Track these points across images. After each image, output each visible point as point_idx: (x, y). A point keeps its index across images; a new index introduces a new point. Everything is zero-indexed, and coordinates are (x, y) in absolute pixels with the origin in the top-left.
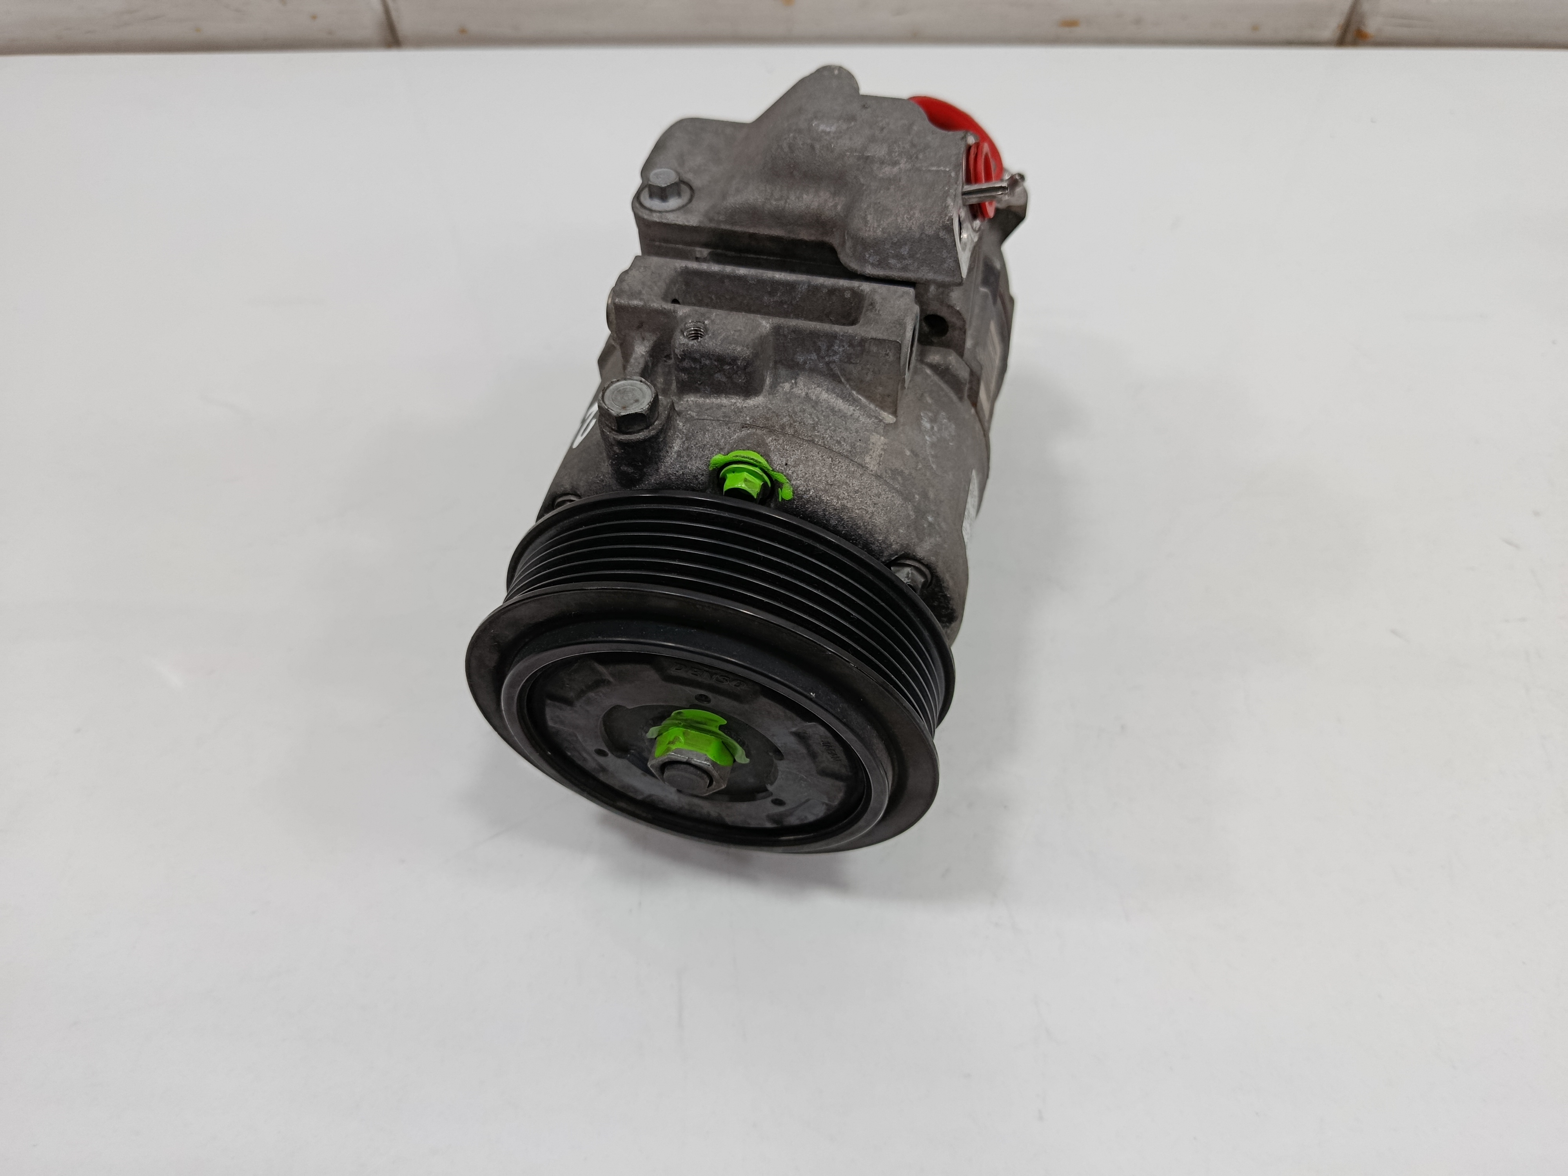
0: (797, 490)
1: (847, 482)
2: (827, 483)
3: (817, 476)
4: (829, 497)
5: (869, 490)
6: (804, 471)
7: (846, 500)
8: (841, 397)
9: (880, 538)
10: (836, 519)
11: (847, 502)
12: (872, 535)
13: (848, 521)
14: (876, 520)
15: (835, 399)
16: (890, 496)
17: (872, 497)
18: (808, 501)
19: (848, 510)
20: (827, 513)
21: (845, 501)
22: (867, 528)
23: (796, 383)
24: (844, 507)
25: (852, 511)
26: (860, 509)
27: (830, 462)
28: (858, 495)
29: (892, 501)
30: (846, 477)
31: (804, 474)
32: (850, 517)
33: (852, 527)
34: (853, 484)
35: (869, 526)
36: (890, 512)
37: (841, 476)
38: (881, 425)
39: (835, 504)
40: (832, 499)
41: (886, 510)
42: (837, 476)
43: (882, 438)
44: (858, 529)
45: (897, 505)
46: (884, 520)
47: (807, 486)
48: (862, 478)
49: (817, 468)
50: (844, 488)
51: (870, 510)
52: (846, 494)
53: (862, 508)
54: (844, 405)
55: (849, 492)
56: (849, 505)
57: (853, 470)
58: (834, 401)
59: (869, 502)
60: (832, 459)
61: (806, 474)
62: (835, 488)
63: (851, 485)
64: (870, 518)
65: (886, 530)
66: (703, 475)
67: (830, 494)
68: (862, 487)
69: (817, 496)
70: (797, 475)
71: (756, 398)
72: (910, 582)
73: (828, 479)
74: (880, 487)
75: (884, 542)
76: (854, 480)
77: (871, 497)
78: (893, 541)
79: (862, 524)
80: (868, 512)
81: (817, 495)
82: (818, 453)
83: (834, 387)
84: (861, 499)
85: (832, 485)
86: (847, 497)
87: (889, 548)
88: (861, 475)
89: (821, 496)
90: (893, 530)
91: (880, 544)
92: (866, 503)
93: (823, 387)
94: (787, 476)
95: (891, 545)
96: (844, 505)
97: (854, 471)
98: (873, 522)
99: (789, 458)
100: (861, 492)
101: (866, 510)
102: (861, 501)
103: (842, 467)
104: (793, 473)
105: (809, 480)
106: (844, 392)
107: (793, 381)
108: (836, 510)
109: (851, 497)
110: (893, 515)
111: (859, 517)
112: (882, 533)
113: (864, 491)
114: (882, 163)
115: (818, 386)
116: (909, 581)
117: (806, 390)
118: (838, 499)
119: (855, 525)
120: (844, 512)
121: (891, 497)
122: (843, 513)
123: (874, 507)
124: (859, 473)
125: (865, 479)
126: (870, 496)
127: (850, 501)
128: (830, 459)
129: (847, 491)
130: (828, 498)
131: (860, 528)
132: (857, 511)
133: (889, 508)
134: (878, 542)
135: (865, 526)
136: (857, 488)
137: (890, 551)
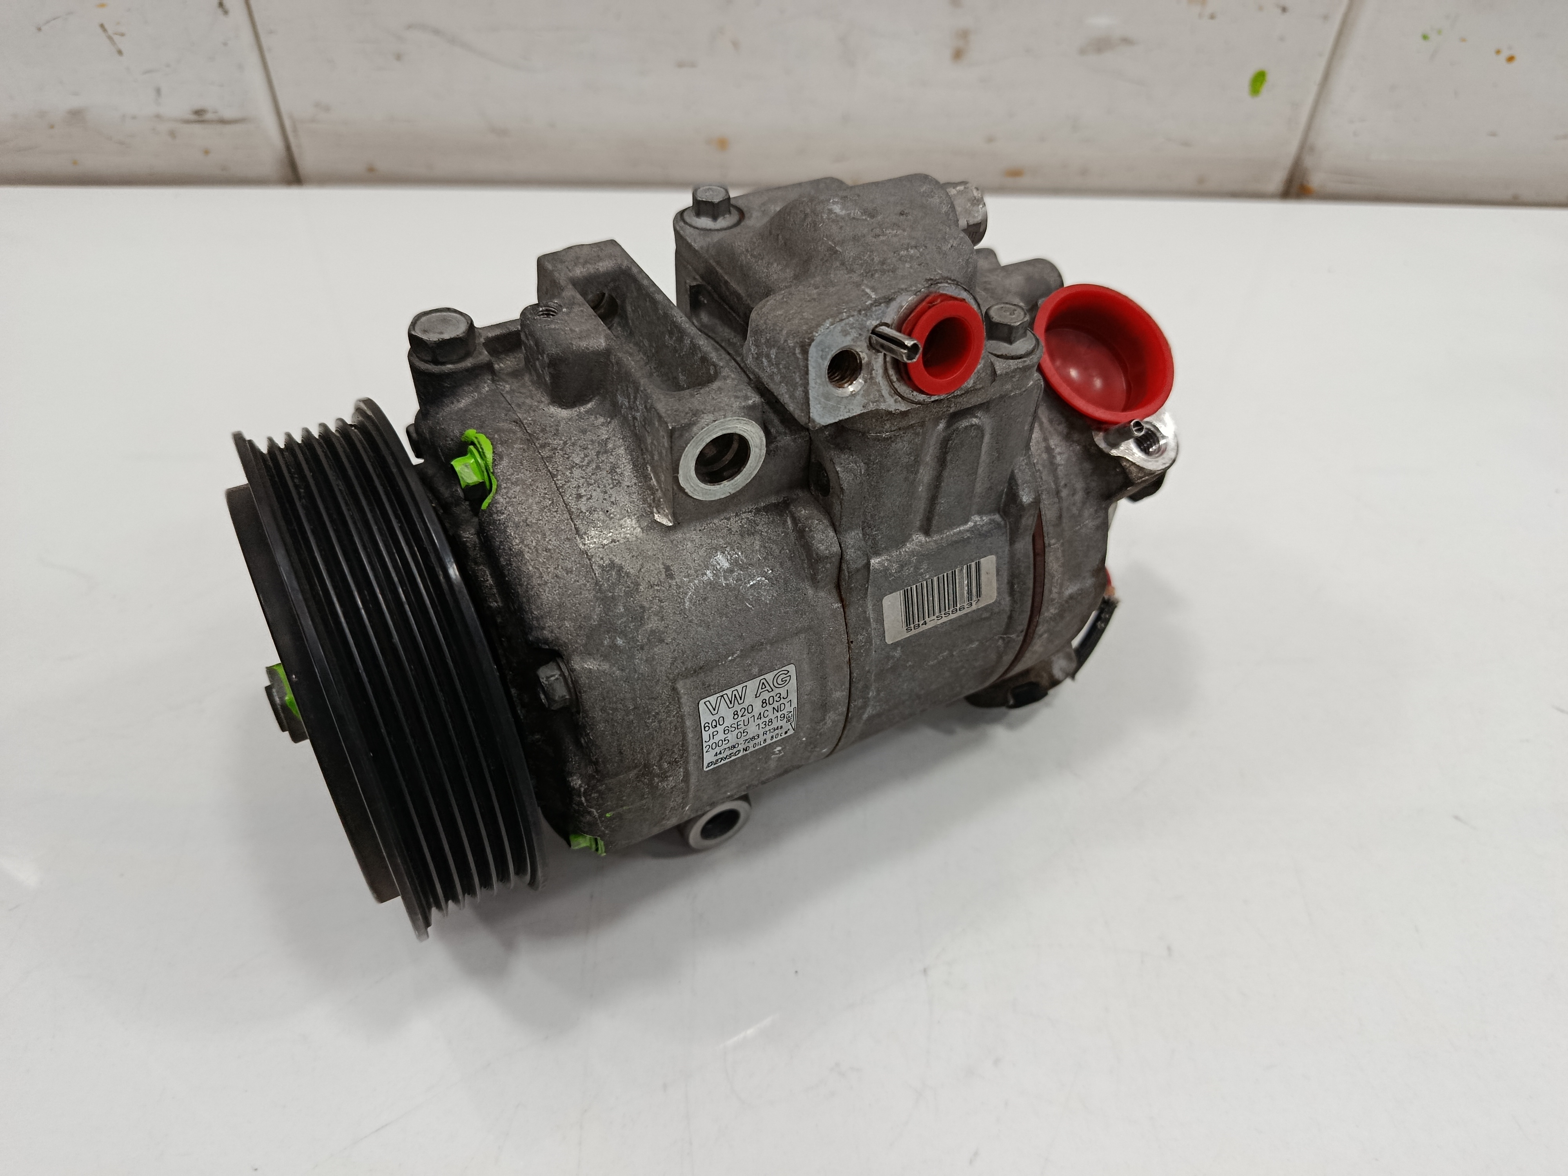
0: (493, 504)
1: (545, 535)
2: (525, 521)
3: (523, 507)
4: (514, 533)
5: (562, 559)
6: (516, 493)
7: (529, 548)
8: (633, 463)
9: (535, 613)
10: (506, 560)
11: (528, 552)
12: (528, 601)
13: (514, 570)
14: (545, 592)
15: (627, 461)
16: (581, 582)
17: (560, 567)
18: (495, 521)
19: (521, 560)
20: (502, 547)
21: (527, 550)
22: (528, 591)
23: (610, 422)
24: (521, 553)
25: (525, 564)
26: (536, 568)
27: (548, 505)
28: (545, 553)
29: (581, 589)
30: (550, 529)
31: (513, 496)
32: (518, 567)
33: (515, 579)
34: (550, 540)
35: (532, 591)
36: (569, 597)
37: (545, 524)
38: (649, 517)
39: (514, 544)
40: (516, 538)
41: (566, 591)
42: (541, 522)
43: (639, 530)
44: (519, 585)
45: (582, 596)
46: (554, 599)
47: (505, 509)
48: (565, 543)
49: (530, 501)
50: (538, 537)
51: (546, 577)
52: (534, 544)
53: (538, 569)
54: (631, 472)
55: (539, 544)
56: (527, 556)
57: (563, 528)
58: (625, 462)
59: (551, 569)
60: (553, 502)
61: (515, 497)
62: (528, 531)
63: (547, 539)
64: (539, 584)
65: (548, 609)
66: (452, 440)
67: (517, 532)
68: (557, 550)
69: (504, 524)
70: (507, 493)
71: (560, 409)
72: (546, 685)
73: (529, 517)
74: (578, 565)
75: (537, 619)
76: (554, 538)
77: (558, 567)
78: (549, 626)
79: (525, 584)
80: (542, 577)
81: (506, 523)
82: (545, 489)
83: (634, 449)
84: (545, 560)
85: (528, 525)
86: (533, 548)
87: (540, 630)
88: (567, 538)
89: (508, 526)
90: (557, 616)
91: (532, 618)
92: (548, 568)
93: (626, 441)
94: (499, 486)
95: (543, 628)
96: (522, 552)
97: (562, 530)
98: (539, 591)
99: (516, 473)
100: (552, 554)
101: (541, 573)
102: (544, 562)
103: (555, 517)
104: (505, 488)
105: (513, 504)
106: (639, 460)
107: (609, 419)
108: (511, 550)
109: (537, 550)
110: (570, 603)
111: (527, 574)
112: (541, 609)
113: (555, 556)
114: (843, 264)
115: (623, 439)
116: (545, 682)
117: (611, 435)
118: (522, 542)
119: (518, 579)
120: (517, 558)
121: (582, 584)
122: (515, 558)
123: (553, 578)
124: (567, 535)
125: (568, 546)
126: (558, 565)
127: (532, 554)
128: (550, 502)
129: (538, 541)
130: (512, 534)
131: (521, 585)
132: (531, 568)
133: (570, 591)
134: (531, 615)
135: (527, 588)
136: (550, 547)
137: (539, 634)
